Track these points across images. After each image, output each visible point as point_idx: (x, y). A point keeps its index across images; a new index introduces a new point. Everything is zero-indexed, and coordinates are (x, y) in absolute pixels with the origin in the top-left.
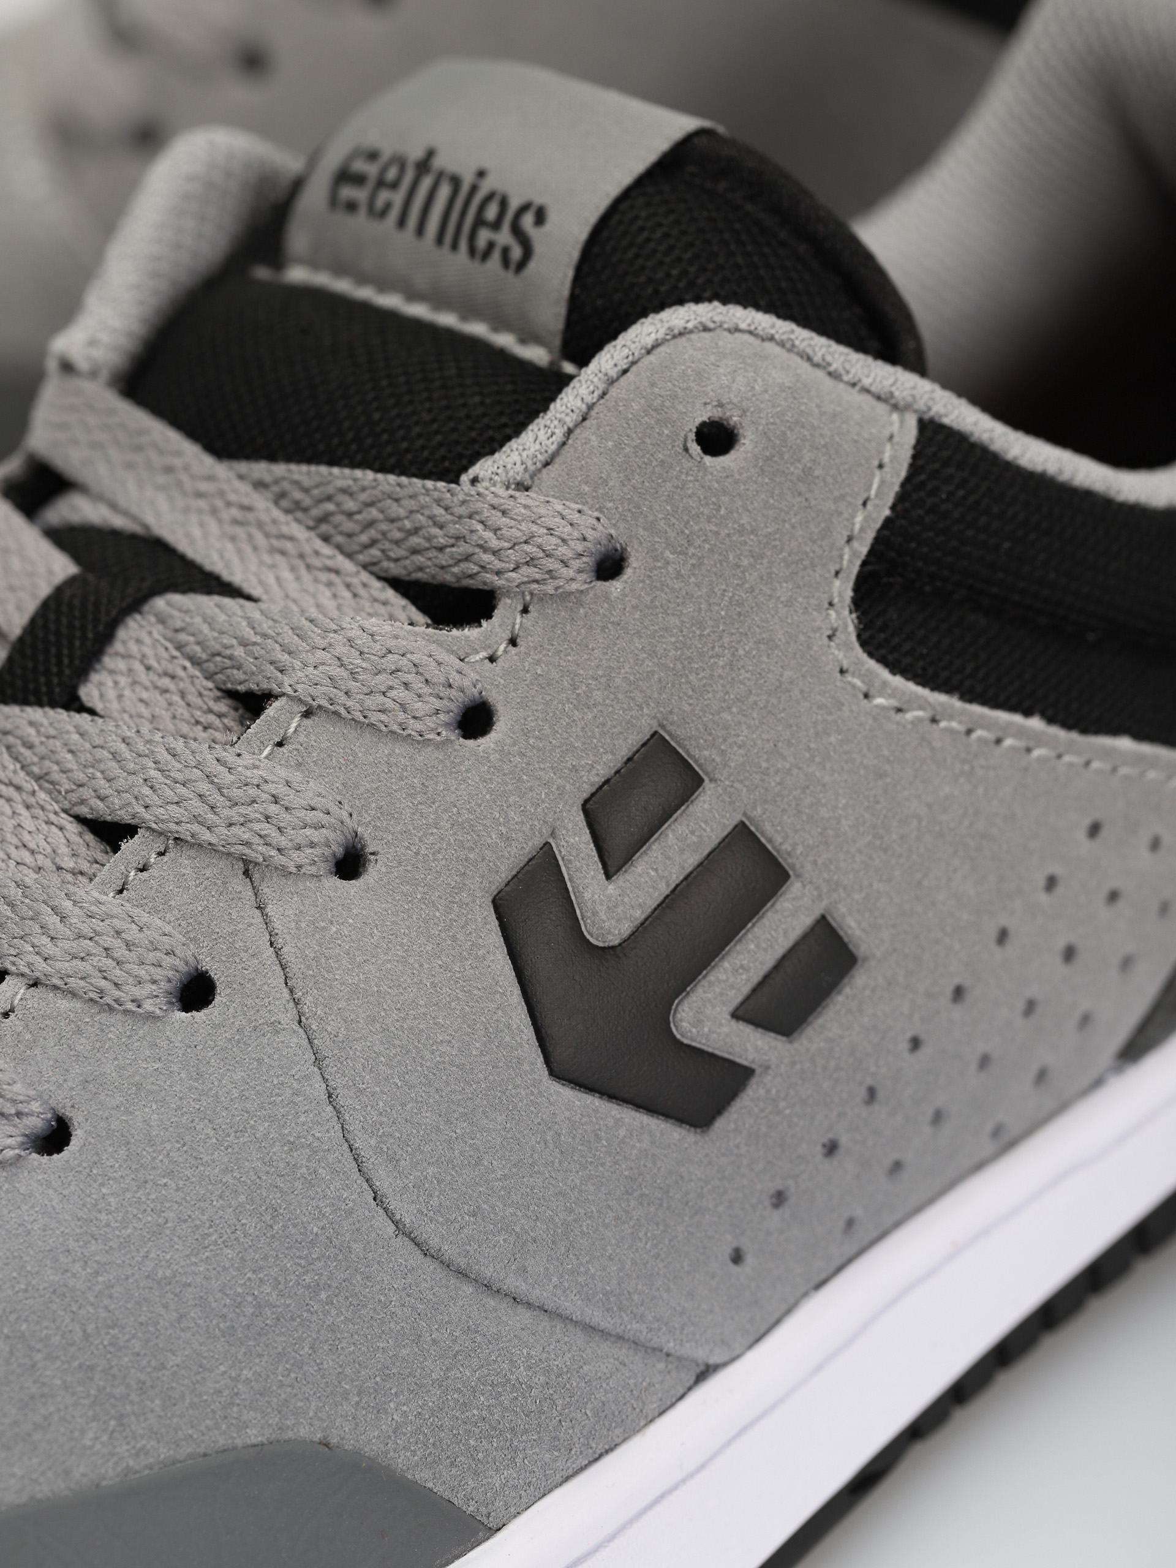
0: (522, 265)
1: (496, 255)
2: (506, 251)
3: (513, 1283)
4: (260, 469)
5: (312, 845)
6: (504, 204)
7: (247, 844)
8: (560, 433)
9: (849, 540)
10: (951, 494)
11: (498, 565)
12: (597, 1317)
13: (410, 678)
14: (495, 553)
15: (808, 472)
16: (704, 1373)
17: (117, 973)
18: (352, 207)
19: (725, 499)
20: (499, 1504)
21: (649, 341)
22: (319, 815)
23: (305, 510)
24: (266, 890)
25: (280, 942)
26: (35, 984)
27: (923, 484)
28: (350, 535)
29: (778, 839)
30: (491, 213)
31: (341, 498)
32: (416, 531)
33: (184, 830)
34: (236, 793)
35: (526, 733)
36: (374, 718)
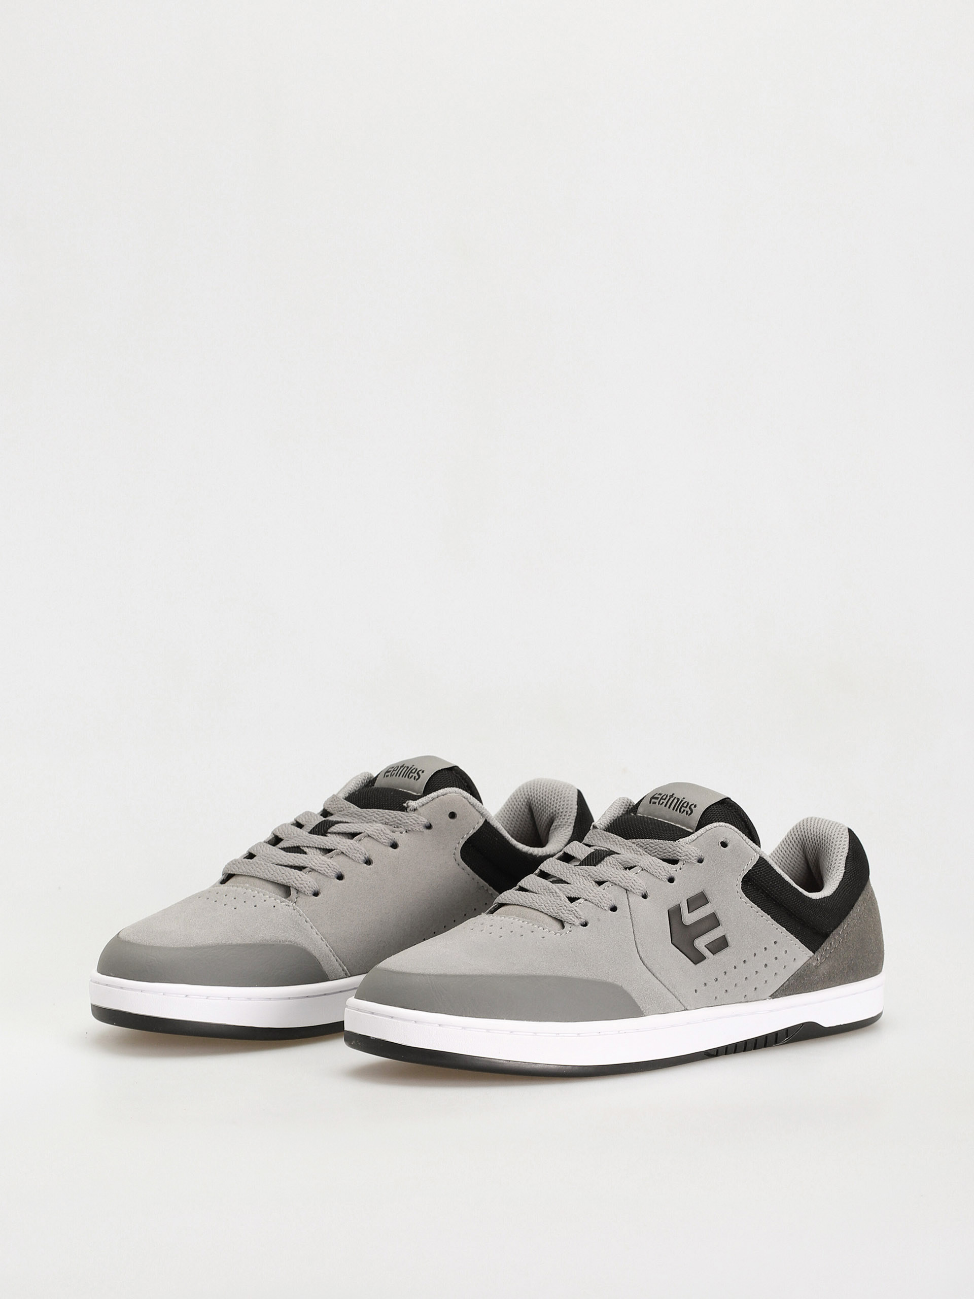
0: (690, 815)
1: (685, 812)
2: (687, 812)
3: (658, 975)
4: (634, 840)
5: (640, 890)
6: (688, 804)
7: (628, 887)
8: (696, 837)
9: (743, 870)
10: (763, 870)
11: (680, 855)
12: (670, 988)
13: (662, 868)
14: (680, 853)
15: (739, 855)
16: (686, 1009)
17: (601, 901)
18: (655, 803)
19: (723, 855)
20: (647, 1011)
21: (715, 826)
22: (642, 885)
23: (642, 847)
24: (629, 895)
25: (630, 904)
26: (586, 900)
27: (758, 866)
28: (651, 851)
29: (720, 917)
30: (685, 805)
31: (650, 844)
32: (665, 849)
33: (617, 883)
34: (627, 878)
35: (680, 884)
36: (654, 873)
